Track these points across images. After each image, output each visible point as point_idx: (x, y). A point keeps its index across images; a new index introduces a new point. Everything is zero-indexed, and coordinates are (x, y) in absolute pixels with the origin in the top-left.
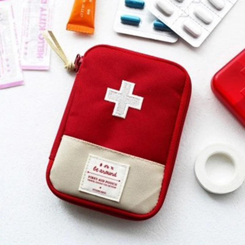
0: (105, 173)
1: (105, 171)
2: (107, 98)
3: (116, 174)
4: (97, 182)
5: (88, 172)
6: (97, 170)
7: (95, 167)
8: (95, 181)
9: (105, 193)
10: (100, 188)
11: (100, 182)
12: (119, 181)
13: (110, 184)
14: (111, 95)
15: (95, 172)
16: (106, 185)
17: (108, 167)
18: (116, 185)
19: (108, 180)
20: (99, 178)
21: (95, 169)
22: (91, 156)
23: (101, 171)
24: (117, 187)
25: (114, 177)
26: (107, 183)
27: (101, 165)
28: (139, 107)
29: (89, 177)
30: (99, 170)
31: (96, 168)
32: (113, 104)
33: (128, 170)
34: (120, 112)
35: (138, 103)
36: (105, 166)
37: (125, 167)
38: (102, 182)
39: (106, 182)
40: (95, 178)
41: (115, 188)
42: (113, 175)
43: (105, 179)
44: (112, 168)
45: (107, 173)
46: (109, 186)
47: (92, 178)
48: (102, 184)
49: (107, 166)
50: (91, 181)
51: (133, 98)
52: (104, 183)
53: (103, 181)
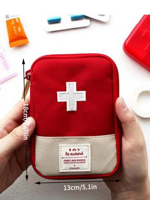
1: (74, 153)
2: (59, 100)
3: (82, 153)
4: (70, 163)
5: (63, 158)
8: (69, 162)
9: (79, 168)
10: (75, 166)
11: (72, 162)
12: (86, 157)
13: (80, 161)
14: (61, 97)
15: (67, 156)
18: (85, 160)
20: (71, 159)
22: (61, 147)
23: (72, 154)
24: (86, 161)
25: (82, 156)
28: (84, 99)
29: (64, 161)
30: (70, 154)
31: (67, 153)
32: (65, 103)
33: (90, 147)
34: (72, 107)
35: (82, 96)
36: (73, 150)
37: (88, 146)
38: (74, 162)
44: (79, 150)
45: (76, 154)
46: (80, 163)
47: (67, 161)
48: (75, 163)
49: (74, 150)
50: (67, 163)
51: (78, 93)
52: (76, 161)
53: (75, 160)
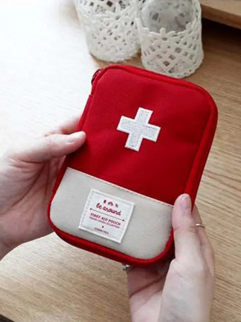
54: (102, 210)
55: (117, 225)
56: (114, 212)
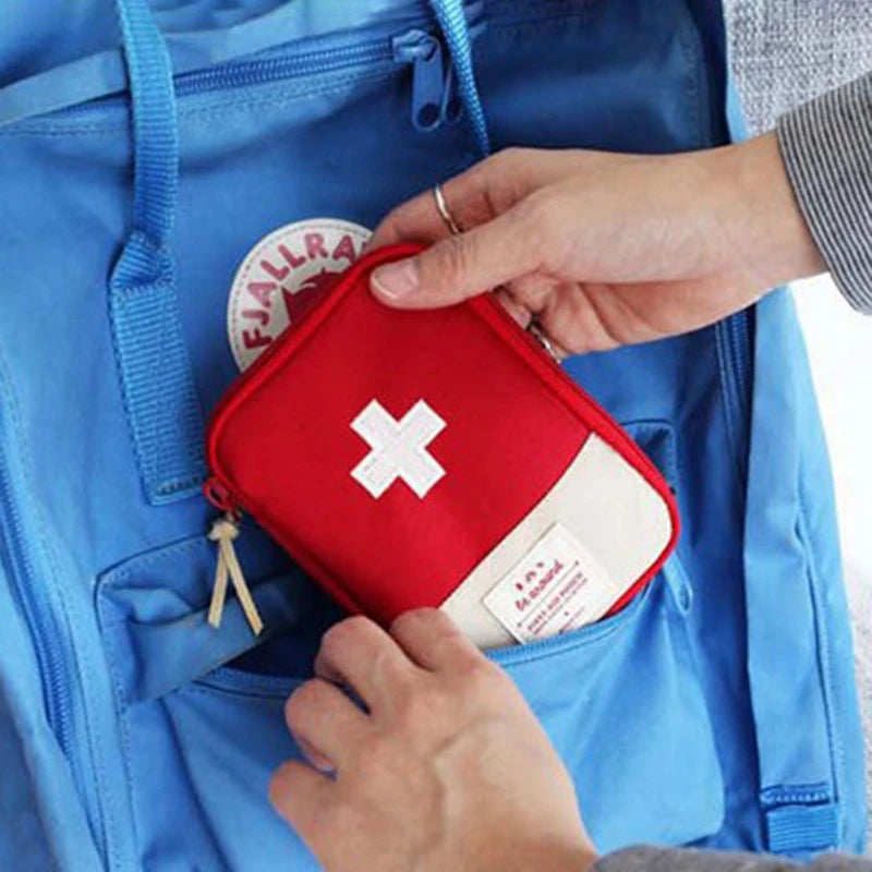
0: (543, 588)
6: (526, 602)
7: (518, 604)
16: (568, 600)
17: (533, 574)
19: (561, 587)
21: (521, 605)
26: (566, 595)
27: (520, 587)
39: (562, 594)
40: (540, 617)
41: (585, 581)
42: (557, 572)
43: (556, 593)
54: (534, 602)
55: (578, 581)
56: (550, 577)
